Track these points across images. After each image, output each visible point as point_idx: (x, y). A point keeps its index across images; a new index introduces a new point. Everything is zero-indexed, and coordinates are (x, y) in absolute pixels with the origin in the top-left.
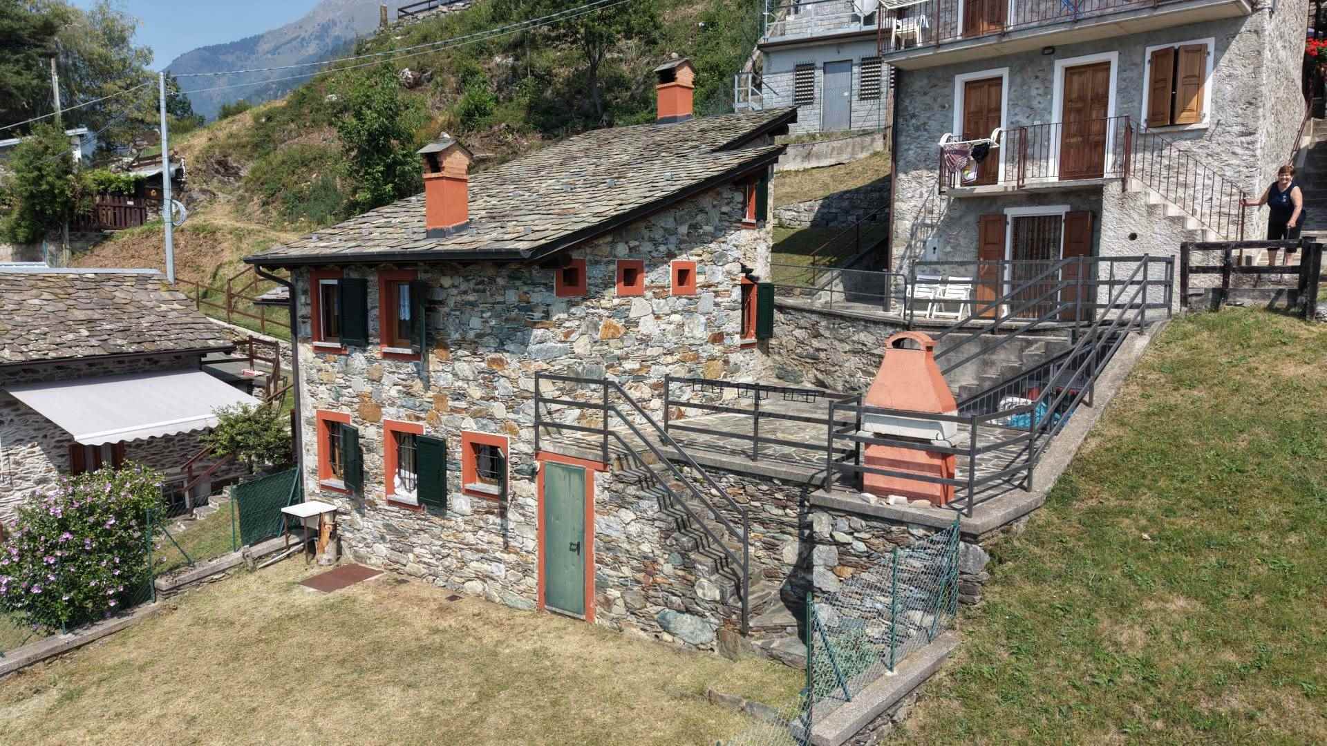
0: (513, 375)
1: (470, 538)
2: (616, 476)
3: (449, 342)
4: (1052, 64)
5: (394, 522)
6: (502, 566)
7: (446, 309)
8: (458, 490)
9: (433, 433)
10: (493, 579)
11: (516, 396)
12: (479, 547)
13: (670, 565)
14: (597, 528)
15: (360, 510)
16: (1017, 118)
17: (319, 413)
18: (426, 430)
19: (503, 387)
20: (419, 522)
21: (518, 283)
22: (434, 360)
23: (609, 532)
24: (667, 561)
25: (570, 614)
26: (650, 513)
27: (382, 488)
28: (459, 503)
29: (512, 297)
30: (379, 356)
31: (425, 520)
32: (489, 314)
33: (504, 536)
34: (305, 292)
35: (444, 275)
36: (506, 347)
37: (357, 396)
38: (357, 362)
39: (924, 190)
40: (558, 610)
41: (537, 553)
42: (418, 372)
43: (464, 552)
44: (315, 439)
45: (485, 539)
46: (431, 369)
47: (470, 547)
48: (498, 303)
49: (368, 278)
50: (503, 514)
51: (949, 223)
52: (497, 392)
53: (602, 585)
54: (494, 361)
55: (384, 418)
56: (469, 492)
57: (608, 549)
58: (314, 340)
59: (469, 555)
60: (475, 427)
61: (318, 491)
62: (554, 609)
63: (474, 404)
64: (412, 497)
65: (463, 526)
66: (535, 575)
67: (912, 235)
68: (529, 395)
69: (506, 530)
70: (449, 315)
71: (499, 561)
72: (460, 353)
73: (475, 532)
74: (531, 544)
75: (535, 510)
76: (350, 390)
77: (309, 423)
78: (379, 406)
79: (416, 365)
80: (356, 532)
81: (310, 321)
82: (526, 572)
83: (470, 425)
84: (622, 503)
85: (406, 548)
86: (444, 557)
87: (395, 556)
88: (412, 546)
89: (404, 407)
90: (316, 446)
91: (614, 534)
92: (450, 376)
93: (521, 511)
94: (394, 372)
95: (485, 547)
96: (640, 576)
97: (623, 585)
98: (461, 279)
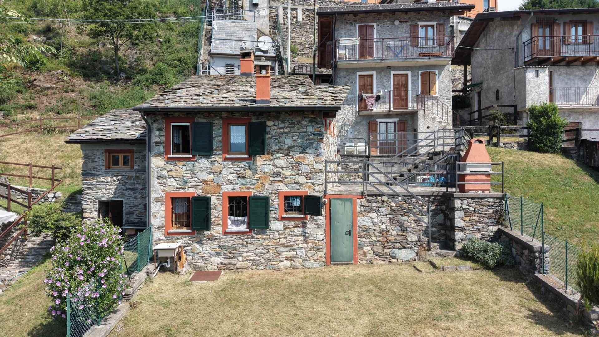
0: (311, 163)
1: (283, 241)
2: (367, 200)
3: (271, 151)
4: (390, 72)
5: (229, 244)
6: (303, 250)
7: (270, 136)
8: (276, 219)
9: (258, 194)
10: (298, 258)
11: (312, 172)
12: (289, 244)
13: (395, 231)
14: (359, 223)
16: (379, 89)
17: (167, 194)
18: (254, 192)
19: (304, 169)
20: (246, 240)
21: (314, 124)
22: (260, 161)
23: (365, 223)
24: (393, 230)
25: (346, 263)
28: (276, 225)
29: (310, 129)
30: (220, 160)
31: (251, 238)
32: (297, 137)
33: (304, 236)
34: (159, 129)
35: (269, 120)
36: (307, 151)
37: (201, 182)
38: (202, 165)
39: (346, 112)
40: (338, 263)
41: (325, 240)
42: (249, 166)
43: (278, 249)
44: (164, 208)
45: (293, 240)
46: (258, 164)
47: (283, 246)
48: (303, 132)
49: (214, 122)
50: (304, 226)
52: (301, 171)
54: (300, 157)
55: (223, 191)
56: (283, 219)
58: (167, 154)
59: (281, 249)
60: (287, 188)
61: (163, 237)
62: (336, 263)
63: (286, 178)
64: (243, 228)
65: (278, 236)
66: (324, 250)
68: (320, 171)
69: (306, 233)
70: (271, 138)
71: (302, 248)
72: (278, 155)
73: (286, 238)
74: (321, 237)
75: (324, 221)
76: (196, 179)
77: (157, 200)
78: (219, 185)
79: (248, 163)
80: (195, 255)
81: (163, 145)
82: (318, 250)
83: (283, 188)
84: (371, 210)
85: (236, 255)
86: (264, 254)
87: (228, 261)
88: (241, 253)
89: (238, 184)
90: (163, 213)
91: (367, 224)
92: (271, 166)
93: (315, 223)
94: (230, 168)
95: (292, 243)
96: (381, 239)
97: (372, 244)
98: (280, 122)
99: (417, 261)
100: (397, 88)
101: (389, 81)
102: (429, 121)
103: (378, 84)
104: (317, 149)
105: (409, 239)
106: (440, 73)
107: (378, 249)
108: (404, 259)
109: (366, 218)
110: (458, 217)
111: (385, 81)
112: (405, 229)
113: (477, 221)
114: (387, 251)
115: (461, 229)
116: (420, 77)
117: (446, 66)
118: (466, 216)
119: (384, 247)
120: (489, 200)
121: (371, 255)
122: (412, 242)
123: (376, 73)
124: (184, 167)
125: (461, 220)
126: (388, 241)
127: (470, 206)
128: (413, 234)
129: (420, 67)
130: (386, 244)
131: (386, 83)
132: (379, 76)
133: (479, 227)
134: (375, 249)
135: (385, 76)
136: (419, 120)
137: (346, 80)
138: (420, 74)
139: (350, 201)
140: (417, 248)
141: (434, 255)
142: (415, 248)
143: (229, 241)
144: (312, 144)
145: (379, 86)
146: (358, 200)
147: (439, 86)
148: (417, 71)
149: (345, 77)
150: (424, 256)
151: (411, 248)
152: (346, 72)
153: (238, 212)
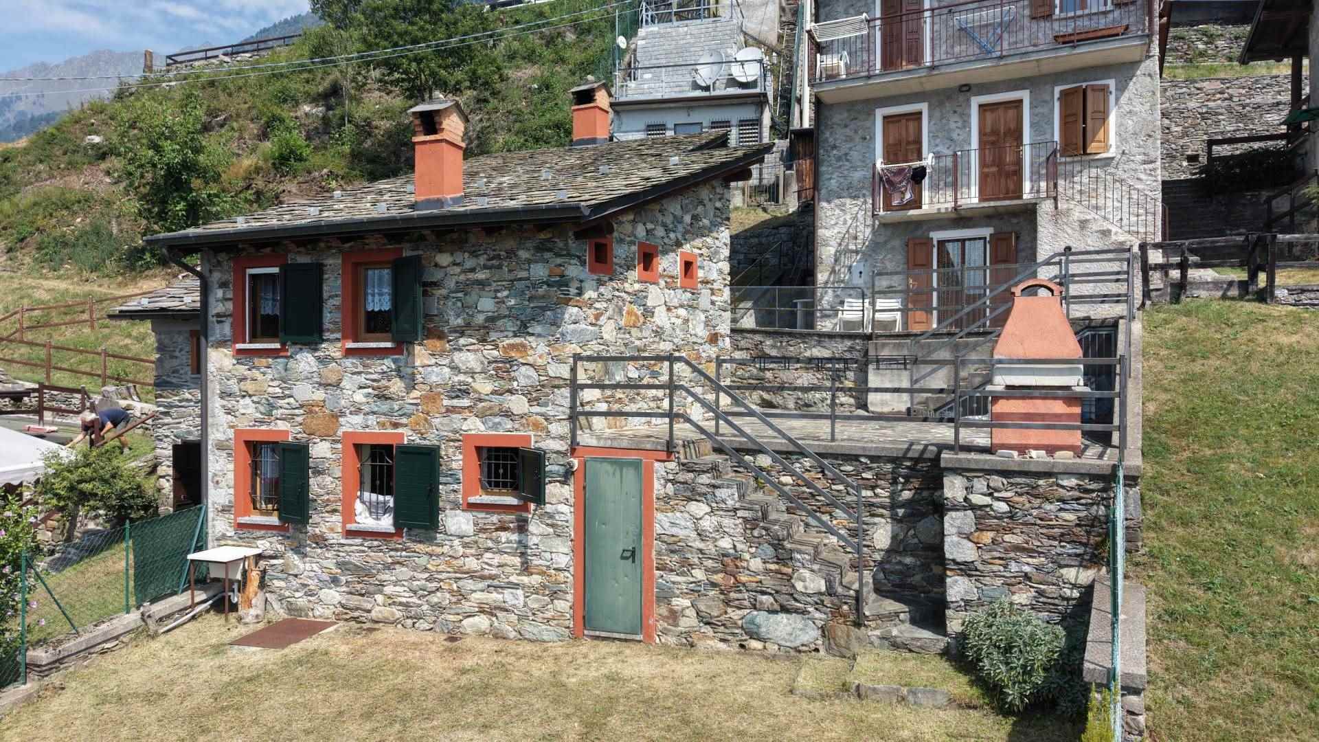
0: (540, 362)
1: (472, 564)
2: (684, 465)
3: (446, 330)
4: (968, 101)
5: (355, 559)
6: (520, 592)
7: (444, 292)
8: (456, 506)
9: (418, 441)
10: (507, 610)
11: (543, 386)
12: (486, 573)
13: (758, 560)
14: (658, 529)
15: (299, 550)
16: (938, 149)
17: (238, 433)
18: (408, 436)
19: (525, 376)
20: (392, 553)
21: (547, 255)
22: (421, 354)
23: (674, 531)
24: (754, 556)
25: (622, 636)
26: (730, 503)
27: (337, 519)
28: (456, 522)
29: (539, 271)
30: (338, 355)
31: (402, 550)
32: (506, 293)
33: (523, 554)
34: (223, 285)
35: (441, 251)
36: (530, 330)
37: (302, 406)
38: (302, 364)
39: (848, 217)
40: (603, 634)
41: (571, 569)
42: (398, 370)
43: (461, 583)
44: (231, 466)
45: (495, 562)
46: (417, 364)
47: (472, 575)
48: (520, 279)
49: (325, 262)
50: (522, 527)
51: (875, 246)
52: (515, 384)
53: (665, 596)
54: (512, 346)
55: (344, 429)
56: (472, 507)
57: (673, 552)
58: (236, 342)
59: (469, 584)
60: (482, 428)
61: (231, 533)
62: (597, 633)
63: (480, 400)
64: (386, 523)
65: (461, 550)
66: (570, 597)
67: (836, 261)
68: (561, 382)
69: (526, 547)
70: (446, 298)
71: (516, 586)
72: (462, 341)
73: (478, 556)
74: (563, 560)
75: (571, 518)
76: (291, 400)
77: (220, 447)
78: (336, 416)
79: (395, 361)
80: (291, 578)
81: (230, 320)
82: (554, 595)
83: (474, 426)
84: (692, 494)
85: (372, 589)
86: (430, 593)
87: (355, 601)
88: (382, 585)
89: (374, 413)
90: (231, 476)
91: (682, 533)
92: (446, 370)
93: (549, 522)
94: (360, 373)
95: (494, 571)
96: (718, 578)
97: (695, 592)
98: (466, 255)
99: (822, 652)
100: (993, 143)
101: (966, 124)
102: (1070, 231)
103: (933, 136)
104: (556, 323)
105: (799, 586)
106: (1121, 89)
107: (709, 607)
108: (783, 643)
109: (678, 514)
110: (954, 530)
111: (953, 125)
112: (785, 556)
113: (1017, 548)
114: (735, 614)
115: (966, 569)
116: (1057, 105)
117: (1143, 65)
118: (982, 530)
119: (727, 603)
120: (1065, 483)
121: (689, 621)
122: (809, 595)
123: (930, 106)
124: (269, 371)
125: (965, 541)
126: (738, 586)
127: (998, 499)
128: (812, 571)
129: (1058, 77)
130: (733, 595)
131: (958, 131)
132: (937, 114)
133: (1027, 569)
134: (702, 608)
135: (955, 112)
136: (1040, 229)
137: (848, 131)
138: (1057, 95)
139: (636, 465)
140: (823, 616)
141: (877, 642)
142: (817, 615)
143: (356, 552)
144: (544, 309)
145: (938, 141)
146: (657, 464)
147: (1119, 125)
148: (1048, 87)
149: (846, 126)
150: (842, 642)
151: (804, 612)
152: (848, 111)
153: (378, 482)
